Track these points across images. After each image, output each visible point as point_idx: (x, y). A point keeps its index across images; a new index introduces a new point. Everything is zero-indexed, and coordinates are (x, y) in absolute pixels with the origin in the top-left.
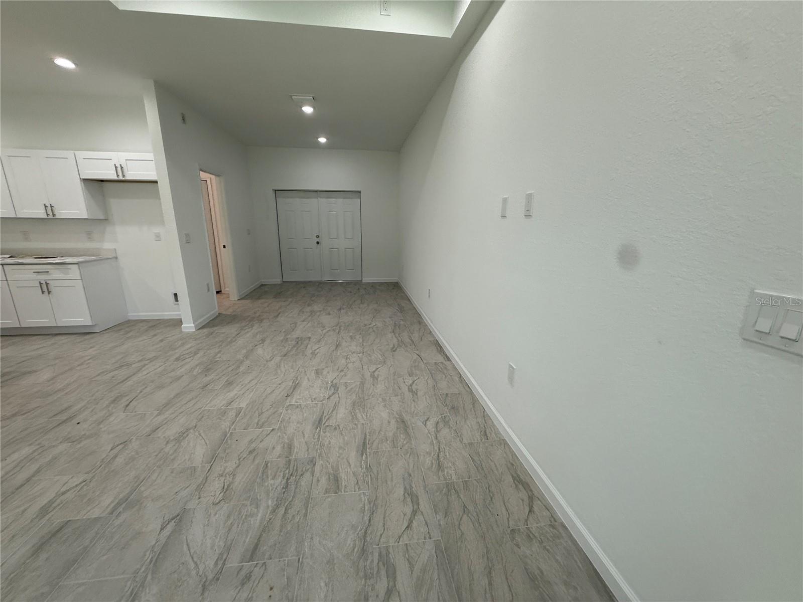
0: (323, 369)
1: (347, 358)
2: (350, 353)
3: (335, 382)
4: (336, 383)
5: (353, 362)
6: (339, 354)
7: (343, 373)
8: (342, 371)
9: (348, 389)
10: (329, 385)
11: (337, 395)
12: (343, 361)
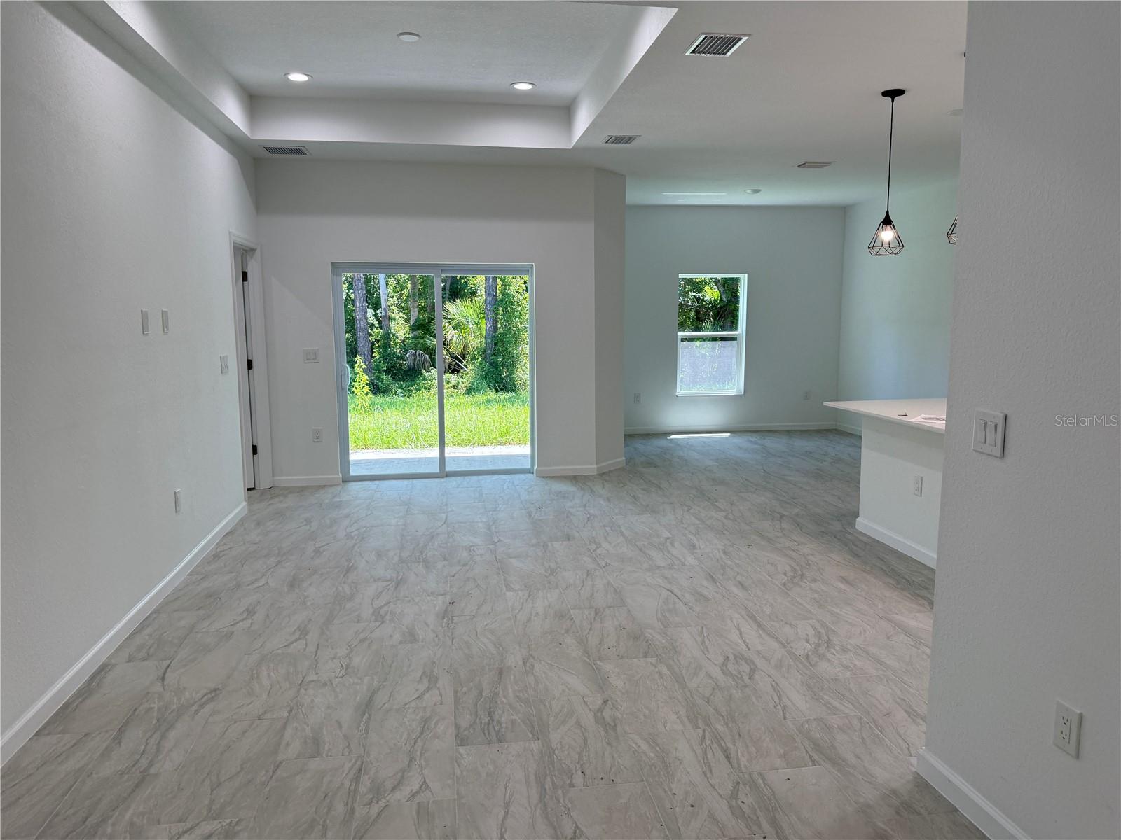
0: (401, 642)
1: (348, 666)
2: (336, 682)
3: (378, 623)
4: (376, 620)
5: (334, 658)
6: (366, 680)
7: (362, 636)
8: (362, 641)
9: (357, 613)
10: (388, 617)
11: (374, 606)
12: (356, 661)
